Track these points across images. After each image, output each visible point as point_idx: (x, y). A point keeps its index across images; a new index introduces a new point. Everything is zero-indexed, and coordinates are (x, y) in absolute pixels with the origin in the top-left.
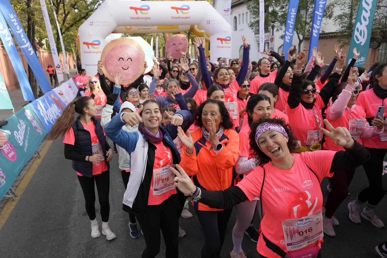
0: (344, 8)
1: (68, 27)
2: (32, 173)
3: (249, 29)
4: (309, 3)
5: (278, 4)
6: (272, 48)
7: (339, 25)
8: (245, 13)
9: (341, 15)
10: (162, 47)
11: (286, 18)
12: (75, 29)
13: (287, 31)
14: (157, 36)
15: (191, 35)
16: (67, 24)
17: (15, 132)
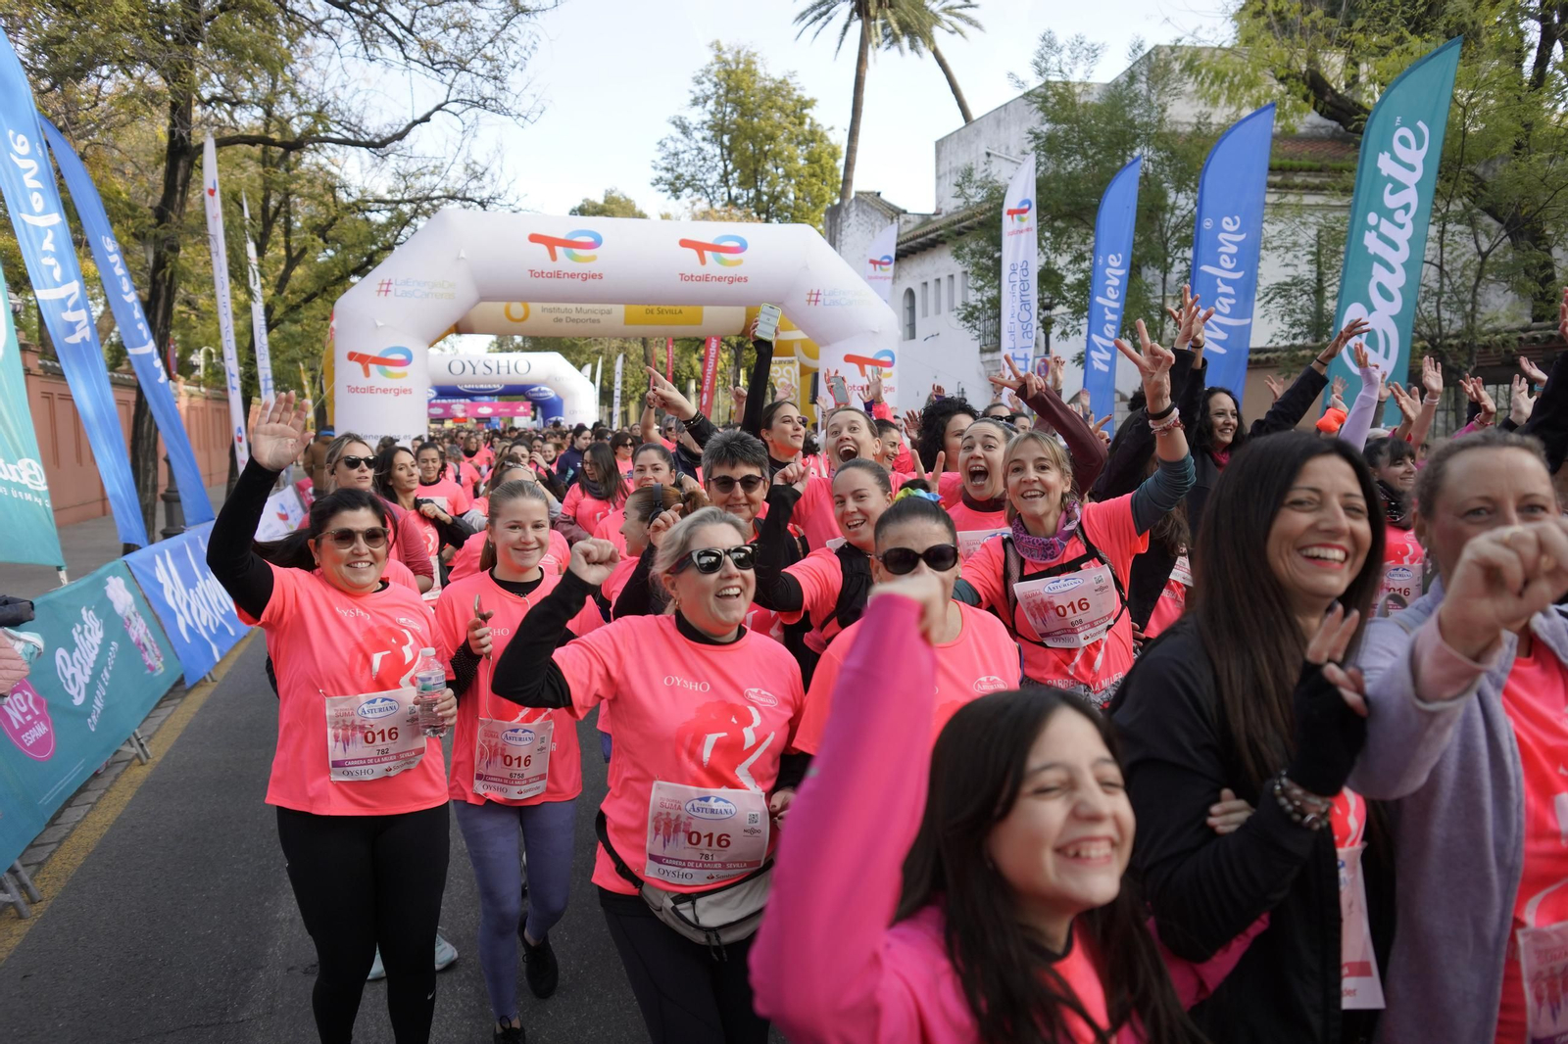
0: (1296, 262)
1: (293, 304)
3: (960, 327)
4: (1170, 246)
5: (1065, 246)
7: (1280, 318)
8: (944, 277)
9: (1286, 284)
10: (637, 394)
11: (1089, 292)
13: (1096, 335)
14: (619, 352)
16: (293, 292)
17: (61, 652)
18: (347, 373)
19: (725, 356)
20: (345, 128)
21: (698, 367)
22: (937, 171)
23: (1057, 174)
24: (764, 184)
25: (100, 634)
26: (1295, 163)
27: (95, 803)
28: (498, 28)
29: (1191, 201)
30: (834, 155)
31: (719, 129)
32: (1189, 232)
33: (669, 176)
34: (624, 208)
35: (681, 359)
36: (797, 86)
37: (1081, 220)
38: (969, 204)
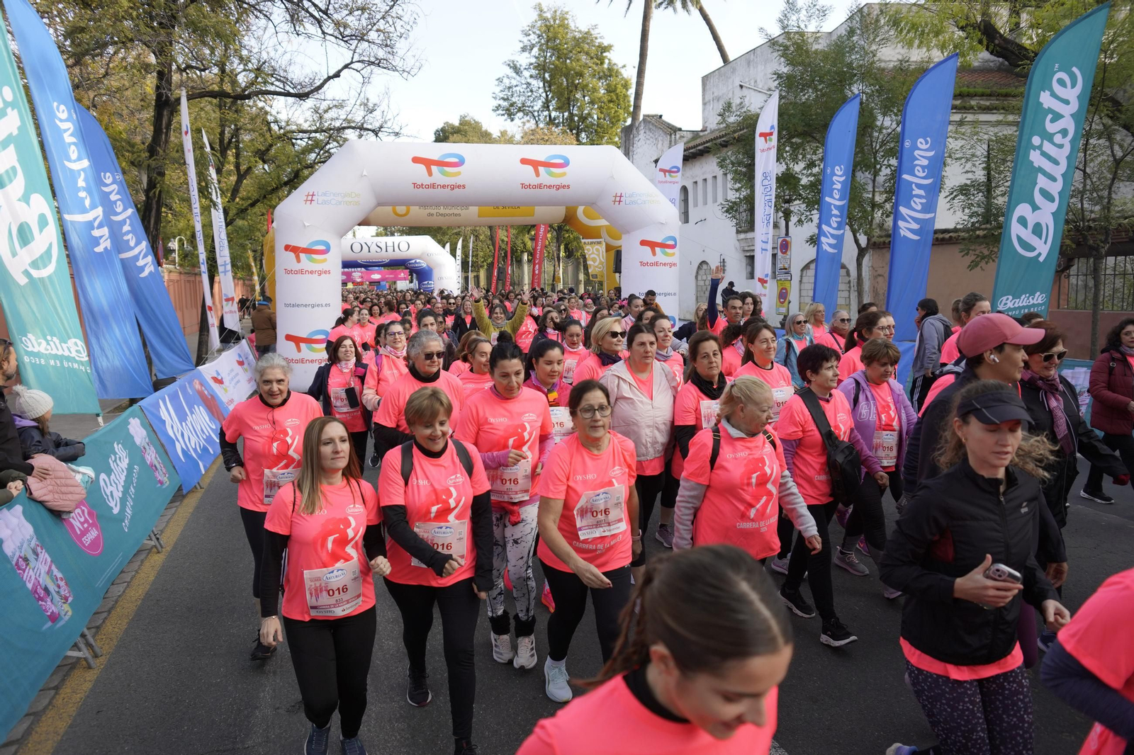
0: (973, 169)
1: (243, 208)
3: (724, 218)
4: (879, 156)
5: (800, 157)
7: (961, 210)
8: (710, 176)
9: (966, 185)
11: (819, 192)
13: (825, 225)
14: (473, 235)
15: (563, 233)
16: (242, 199)
17: (103, 476)
18: (284, 260)
20: (277, 80)
21: (529, 244)
22: (703, 99)
24: (576, 108)
25: (127, 461)
26: (971, 90)
27: (130, 582)
28: (388, 8)
29: (895, 123)
30: (626, 86)
31: (541, 68)
32: (892, 145)
33: (505, 104)
35: (516, 238)
36: (598, 36)
37: (813, 137)
38: (728, 126)
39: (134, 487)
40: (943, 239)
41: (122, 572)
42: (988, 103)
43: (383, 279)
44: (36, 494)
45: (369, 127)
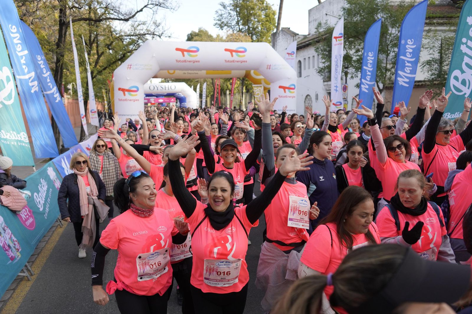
0: (434, 53)
1: (100, 70)
2: (52, 245)
3: (317, 75)
4: (389, 47)
5: (353, 47)
6: (345, 99)
7: (427, 72)
8: (311, 57)
9: (430, 60)
10: (210, 95)
11: (361, 63)
12: (108, 73)
13: (363, 79)
14: (205, 82)
15: (245, 81)
16: (100, 66)
17: (35, 194)
18: (118, 95)
19: (239, 82)
20: (115, 12)
21: (230, 86)
22: (309, 20)
23: (351, 23)
24: (251, 24)
25: (46, 187)
26: (434, 15)
29: (397, 31)
30: (274, 14)
31: (236, 6)
32: (396, 42)
33: (219, 22)
34: (205, 33)
35: (224, 83)
37: (359, 38)
38: (319, 33)
39: (50, 198)
40: (418, 85)
41: (45, 236)
42: (442, 21)
43: (164, 102)
44: (4, 203)
45: (157, 33)
